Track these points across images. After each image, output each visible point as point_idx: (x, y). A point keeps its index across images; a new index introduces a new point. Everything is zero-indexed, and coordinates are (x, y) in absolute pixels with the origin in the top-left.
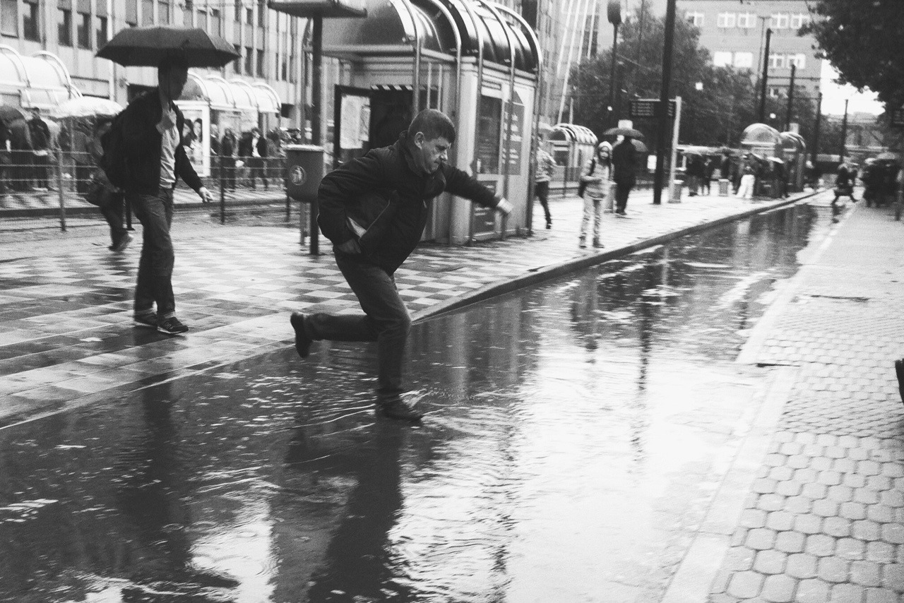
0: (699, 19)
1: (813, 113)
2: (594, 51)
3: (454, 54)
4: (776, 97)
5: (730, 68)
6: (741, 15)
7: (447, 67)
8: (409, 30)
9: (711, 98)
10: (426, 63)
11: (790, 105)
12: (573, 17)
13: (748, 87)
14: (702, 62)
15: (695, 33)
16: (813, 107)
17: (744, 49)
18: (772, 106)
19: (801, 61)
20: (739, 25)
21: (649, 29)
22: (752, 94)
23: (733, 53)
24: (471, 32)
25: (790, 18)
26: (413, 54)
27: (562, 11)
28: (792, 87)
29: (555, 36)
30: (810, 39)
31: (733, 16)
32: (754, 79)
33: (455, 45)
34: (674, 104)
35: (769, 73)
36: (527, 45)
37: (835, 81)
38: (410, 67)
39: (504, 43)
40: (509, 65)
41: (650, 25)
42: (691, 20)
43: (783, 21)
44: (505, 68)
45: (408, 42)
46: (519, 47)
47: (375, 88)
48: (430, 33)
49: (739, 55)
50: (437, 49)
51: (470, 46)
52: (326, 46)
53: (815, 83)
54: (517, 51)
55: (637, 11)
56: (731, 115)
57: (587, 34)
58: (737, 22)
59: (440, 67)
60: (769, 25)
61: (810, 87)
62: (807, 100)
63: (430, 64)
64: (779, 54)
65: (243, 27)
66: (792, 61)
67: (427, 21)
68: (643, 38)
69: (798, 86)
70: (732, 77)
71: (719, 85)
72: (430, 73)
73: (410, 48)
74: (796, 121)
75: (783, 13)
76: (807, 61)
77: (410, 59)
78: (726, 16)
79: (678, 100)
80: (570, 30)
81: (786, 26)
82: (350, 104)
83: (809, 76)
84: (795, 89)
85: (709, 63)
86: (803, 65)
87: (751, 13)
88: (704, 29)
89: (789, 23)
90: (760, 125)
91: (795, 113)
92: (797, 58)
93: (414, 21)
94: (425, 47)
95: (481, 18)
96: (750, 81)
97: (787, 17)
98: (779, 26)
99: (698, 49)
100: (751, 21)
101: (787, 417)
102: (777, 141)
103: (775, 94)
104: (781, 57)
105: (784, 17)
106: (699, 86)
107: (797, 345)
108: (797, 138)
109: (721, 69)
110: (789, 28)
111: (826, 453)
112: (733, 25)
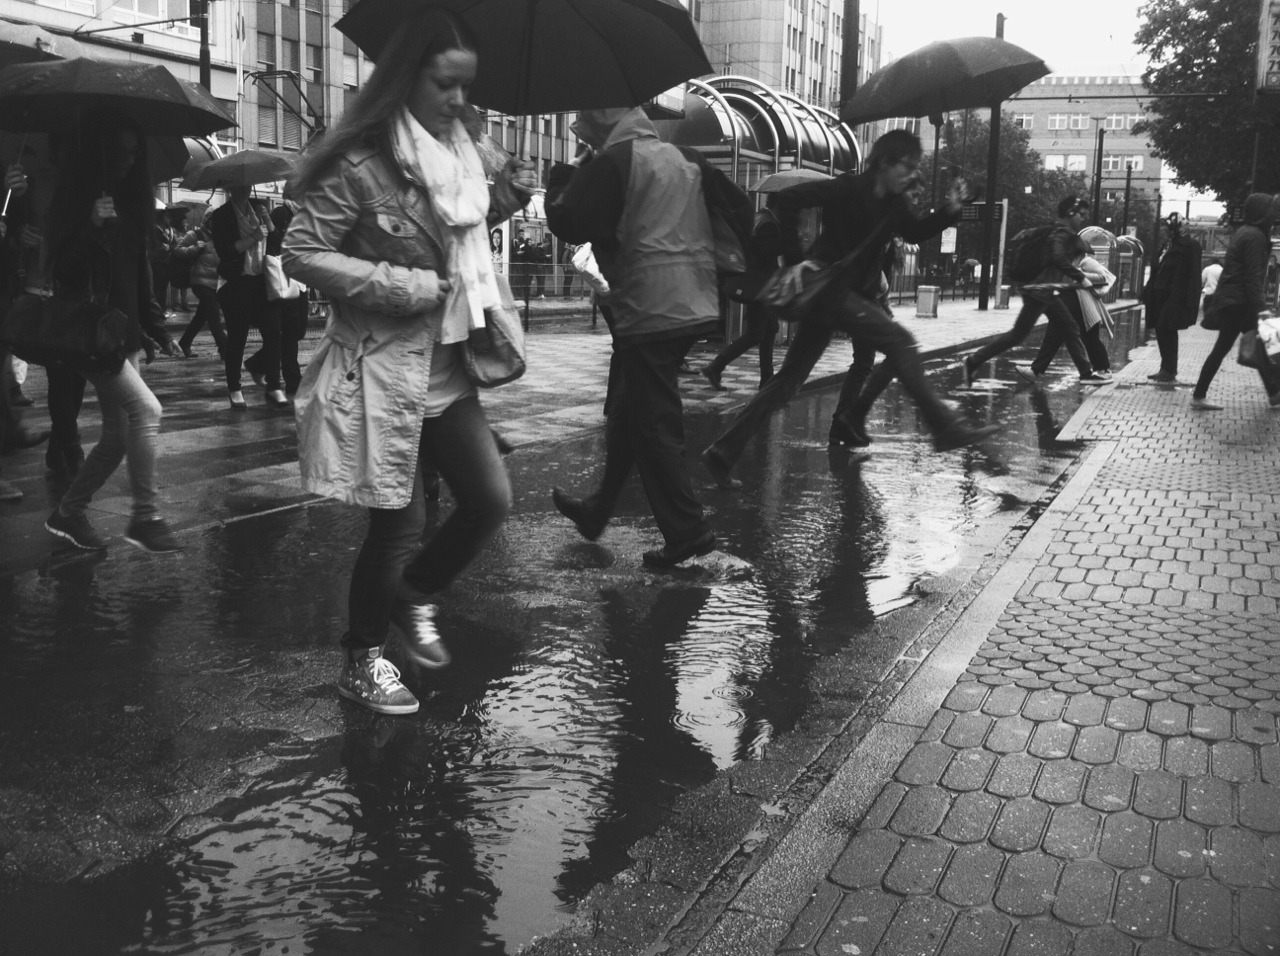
0: (1029, 122)
1: (1152, 217)
3: (772, 154)
4: (1114, 200)
5: (1061, 172)
6: (1073, 117)
7: (764, 168)
8: (727, 130)
9: (1042, 204)
10: (746, 163)
11: (1127, 208)
14: (1032, 166)
15: (1025, 136)
16: (1153, 210)
17: (1078, 153)
18: (1109, 210)
19: (1139, 163)
20: (1071, 128)
21: (974, 133)
23: (1066, 156)
24: (789, 132)
25: (1126, 118)
26: (730, 154)
28: (1128, 189)
30: (1144, 140)
31: (1065, 117)
32: (1088, 182)
33: (773, 146)
34: (1001, 206)
35: (1103, 175)
36: (845, 145)
37: (1173, 181)
38: (729, 167)
39: (824, 142)
40: (828, 164)
41: (975, 130)
42: (1020, 123)
43: (1118, 122)
44: (825, 168)
45: (726, 143)
46: (838, 146)
48: (747, 134)
49: (1071, 159)
50: (754, 149)
51: (788, 145)
53: (1153, 184)
54: (835, 150)
58: (1068, 124)
59: (759, 167)
60: (1104, 125)
61: (1149, 188)
62: (1146, 202)
63: (748, 165)
64: (1116, 156)
66: (1129, 163)
67: (745, 122)
68: (968, 142)
69: (1136, 188)
70: (1065, 181)
71: (1051, 189)
72: (748, 174)
73: (729, 148)
74: (1133, 224)
75: (1118, 113)
76: (1146, 161)
77: (729, 160)
78: (1058, 116)
79: (1005, 202)
81: (1122, 128)
83: (1146, 176)
84: (1132, 192)
85: (1040, 167)
86: (1140, 167)
87: (1084, 114)
88: (1035, 132)
89: (1125, 124)
90: (1095, 228)
91: (1133, 217)
92: (1134, 159)
93: (732, 123)
94: (743, 147)
95: (799, 119)
96: (1084, 185)
97: (1122, 117)
98: (1113, 127)
99: (1027, 153)
100: (1084, 123)
101: (1101, 478)
102: (1112, 244)
103: (1111, 197)
104: (1116, 159)
105: (1119, 117)
106: (1028, 190)
107: (1117, 423)
108: (1135, 242)
109: (1052, 173)
110: (1125, 129)
111: (1135, 503)
112: (1065, 127)
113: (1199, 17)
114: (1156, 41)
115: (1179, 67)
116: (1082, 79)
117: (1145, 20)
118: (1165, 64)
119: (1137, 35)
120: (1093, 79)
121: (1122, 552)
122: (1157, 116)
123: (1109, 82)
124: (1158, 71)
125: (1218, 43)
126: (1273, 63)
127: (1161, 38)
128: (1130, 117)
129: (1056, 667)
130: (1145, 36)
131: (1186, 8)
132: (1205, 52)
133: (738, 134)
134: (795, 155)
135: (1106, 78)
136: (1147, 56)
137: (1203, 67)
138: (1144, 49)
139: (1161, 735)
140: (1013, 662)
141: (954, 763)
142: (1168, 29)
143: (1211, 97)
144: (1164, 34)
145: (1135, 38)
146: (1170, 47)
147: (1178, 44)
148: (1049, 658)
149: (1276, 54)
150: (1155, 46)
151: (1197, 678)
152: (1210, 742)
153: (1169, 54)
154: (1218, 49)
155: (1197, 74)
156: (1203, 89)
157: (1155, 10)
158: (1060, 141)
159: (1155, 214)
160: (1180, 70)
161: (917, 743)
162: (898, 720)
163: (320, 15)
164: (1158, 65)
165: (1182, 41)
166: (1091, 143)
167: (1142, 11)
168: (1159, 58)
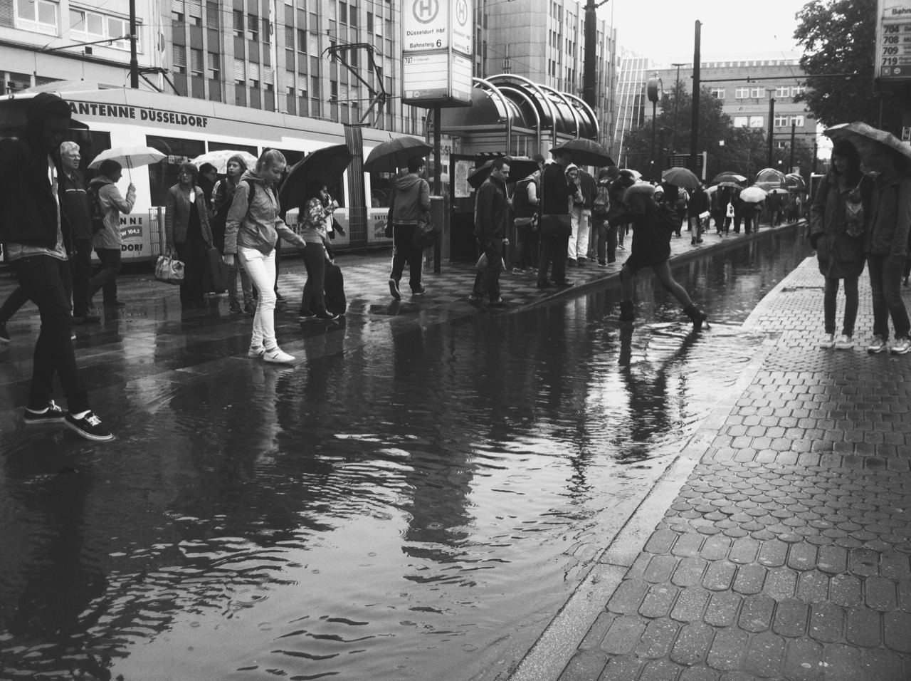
0: (722, 93)
1: (811, 159)
2: (642, 120)
3: (535, 129)
4: (783, 148)
5: (745, 129)
6: (753, 90)
7: (531, 138)
8: (502, 113)
9: (733, 152)
10: (516, 136)
11: (792, 153)
12: (625, 97)
13: (761, 142)
14: (725, 125)
15: (719, 104)
16: (812, 154)
17: (757, 115)
18: (780, 155)
19: (801, 121)
20: (752, 97)
21: (683, 103)
22: (764, 147)
23: (749, 117)
24: (547, 112)
25: (790, 90)
26: (506, 130)
27: (617, 93)
28: (793, 140)
29: (612, 111)
30: (803, 106)
31: (748, 90)
32: (765, 136)
33: (536, 123)
34: (702, 157)
35: (775, 131)
36: (587, 119)
38: (504, 139)
39: (572, 119)
40: (575, 135)
41: (684, 100)
42: (716, 94)
43: (785, 92)
44: (573, 137)
45: (502, 122)
46: (582, 121)
47: (479, 154)
48: (517, 115)
49: (753, 119)
50: (524, 127)
51: (546, 122)
52: (443, 127)
53: (811, 137)
54: (580, 124)
55: (673, 89)
56: (749, 163)
57: (636, 109)
58: (750, 95)
59: (526, 138)
60: (775, 95)
61: (808, 139)
62: (807, 149)
63: (518, 137)
64: (784, 116)
65: (385, 117)
66: (794, 121)
67: (515, 107)
68: (679, 109)
69: (798, 139)
70: (749, 135)
71: (738, 140)
72: (518, 143)
73: (504, 126)
74: (797, 165)
75: (785, 86)
76: (805, 121)
77: (504, 134)
78: (742, 90)
79: (705, 154)
80: (623, 108)
81: (788, 96)
82: (462, 167)
83: (807, 131)
84: (796, 142)
85: (730, 125)
86: (802, 124)
87: (761, 87)
88: (726, 101)
89: (790, 94)
90: (769, 170)
91: (797, 159)
92: (797, 118)
93: (505, 108)
94: (515, 125)
95: (554, 102)
96: (763, 137)
97: (788, 89)
98: (782, 96)
99: (722, 115)
100: (760, 93)
101: (767, 364)
102: (782, 180)
103: (781, 146)
104: (784, 119)
105: (785, 89)
106: (722, 143)
107: (781, 319)
108: (799, 178)
109: (739, 130)
110: (790, 97)
111: (790, 383)
112: (748, 97)
113: (840, 19)
114: (809, 36)
115: (826, 54)
116: (759, 63)
117: (801, 22)
118: (816, 52)
119: (795, 32)
120: (766, 62)
121: (779, 422)
122: (811, 89)
123: (778, 64)
124: (811, 57)
125: (852, 37)
126: (885, 59)
127: (812, 34)
128: (793, 89)
129: (726, 516)
130: (801, 33)
131: (830, 12)
132: (844, 43)
133: (510, 115)
134: (552, 129)
135: (775, 61)
136: (803, 47)
137: (843, 54)
138: (801, 42)
139: (797, 570)
140: (695, 513)
141: (648, 596)
142: (818, 27)
143: (848, 76)
144: (815, 31)
145: (794, 34)
146: (819, 40)
147: (824, 38)
148: (722, 510)
149: (887, 54)
150: (808, 40)
151: (824, 524)
152: (830, 574)
153: (819, 45)
154: (853, 41)
155: (839, 59)
156: (843, 70)
157: (807, 14)
158: (744, 106)
159: (813, 157)
160: (827, 56)
161: (623, 580)
162: (611, 562)
163: (218, 31)
164: (810, 53)
165: (828, 36)
166: (767, 108)
167: (799, 15)
168: (811, 48)
